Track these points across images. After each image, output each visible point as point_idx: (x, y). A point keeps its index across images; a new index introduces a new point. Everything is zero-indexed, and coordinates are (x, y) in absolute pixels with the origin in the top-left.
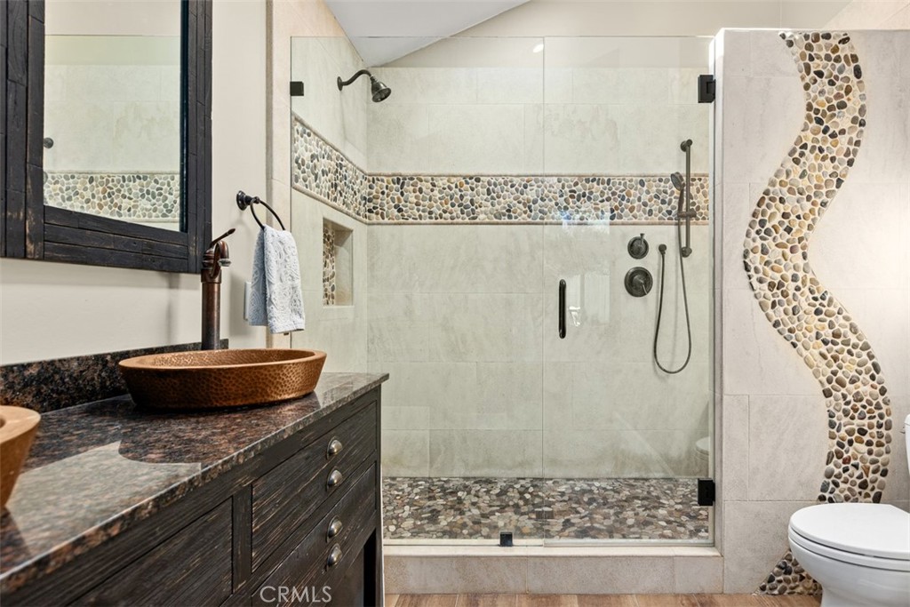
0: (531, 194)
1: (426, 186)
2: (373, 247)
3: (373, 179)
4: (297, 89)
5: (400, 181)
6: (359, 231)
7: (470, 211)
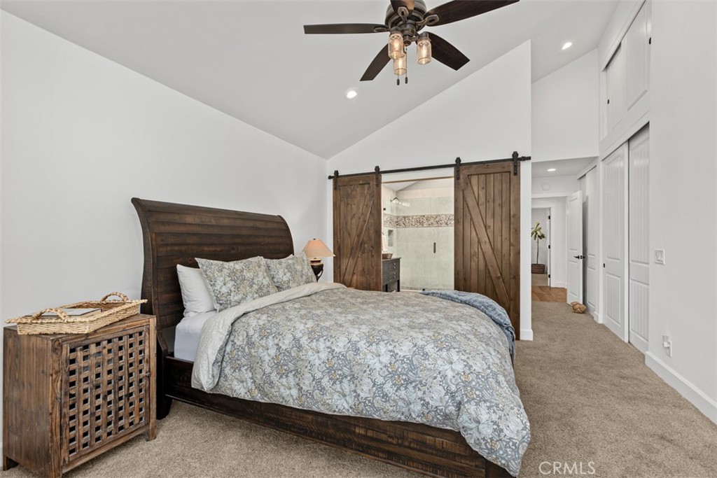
0: (438, 219)
1: (411, 218)
2: (398, 234)
3: (398, 217)
4: (385, 209)
5: (405, 217)
6: (395, 230)
7: (422, 224)
